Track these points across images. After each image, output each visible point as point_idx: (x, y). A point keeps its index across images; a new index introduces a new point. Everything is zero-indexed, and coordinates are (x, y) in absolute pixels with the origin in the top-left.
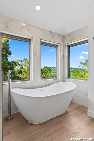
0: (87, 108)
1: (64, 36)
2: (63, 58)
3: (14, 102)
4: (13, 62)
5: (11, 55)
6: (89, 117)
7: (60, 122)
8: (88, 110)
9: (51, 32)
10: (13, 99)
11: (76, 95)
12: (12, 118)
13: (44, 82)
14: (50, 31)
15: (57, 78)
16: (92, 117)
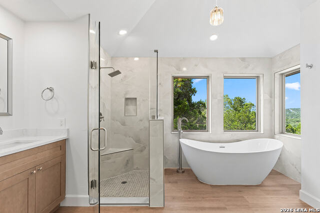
0: (299, 186)
1: (271, 58)
2: (271, 97)
3: (185, 158)
4: (200, 103)
5: (196, 92)
6: (301, 201)
7: (240, 191)
8: (300, 191)
9: (243, 59)
10: (183, 154)
11: (293, 165)
12: (183, 172)
13: (230, 135)
14: (240, 58)
15: (258, 131)
16: (306, 202)
